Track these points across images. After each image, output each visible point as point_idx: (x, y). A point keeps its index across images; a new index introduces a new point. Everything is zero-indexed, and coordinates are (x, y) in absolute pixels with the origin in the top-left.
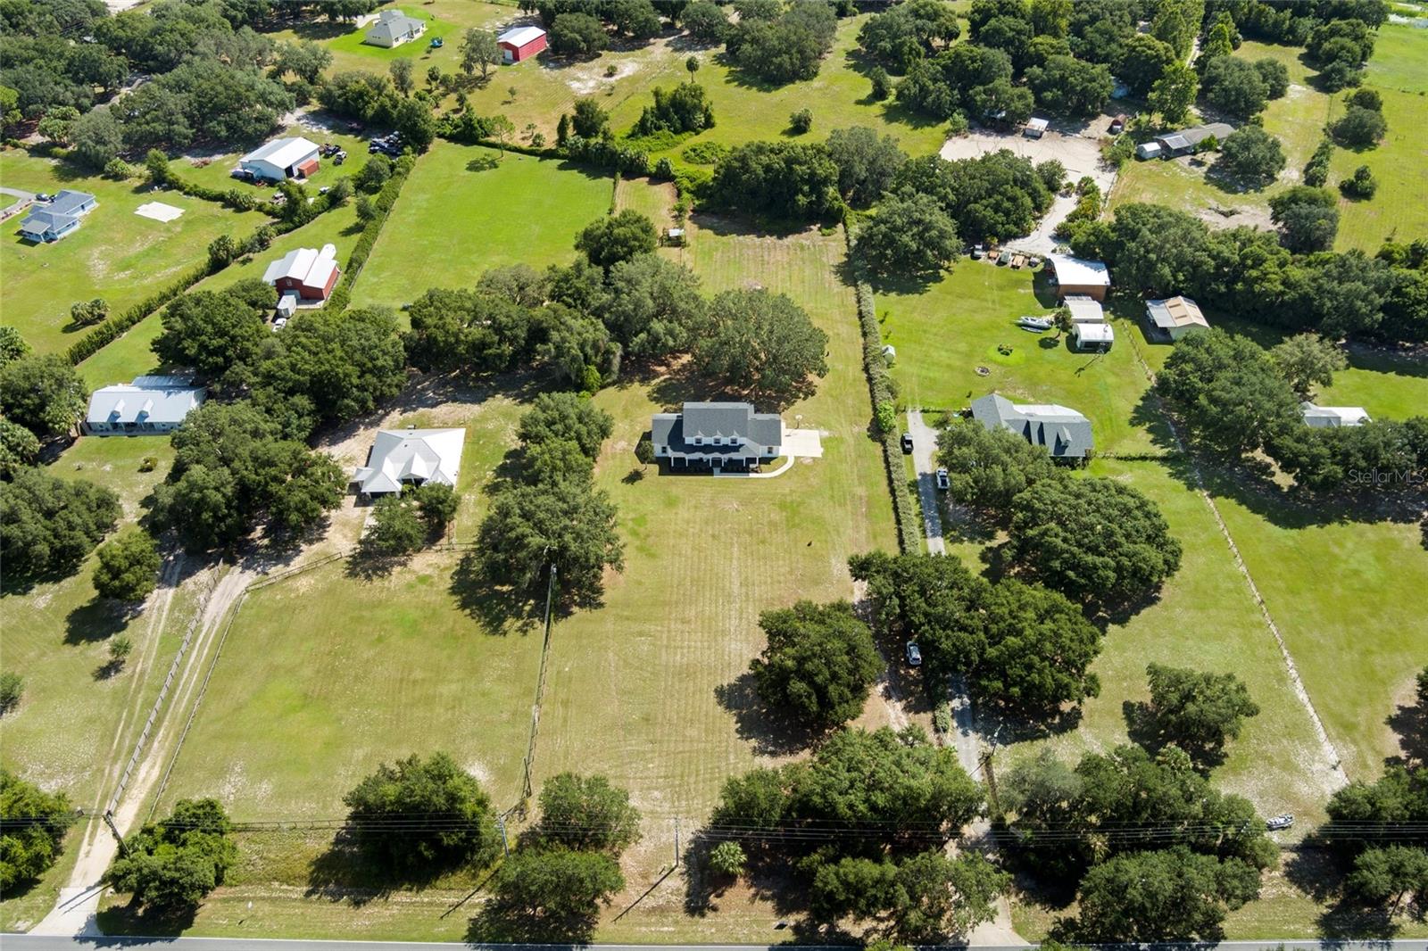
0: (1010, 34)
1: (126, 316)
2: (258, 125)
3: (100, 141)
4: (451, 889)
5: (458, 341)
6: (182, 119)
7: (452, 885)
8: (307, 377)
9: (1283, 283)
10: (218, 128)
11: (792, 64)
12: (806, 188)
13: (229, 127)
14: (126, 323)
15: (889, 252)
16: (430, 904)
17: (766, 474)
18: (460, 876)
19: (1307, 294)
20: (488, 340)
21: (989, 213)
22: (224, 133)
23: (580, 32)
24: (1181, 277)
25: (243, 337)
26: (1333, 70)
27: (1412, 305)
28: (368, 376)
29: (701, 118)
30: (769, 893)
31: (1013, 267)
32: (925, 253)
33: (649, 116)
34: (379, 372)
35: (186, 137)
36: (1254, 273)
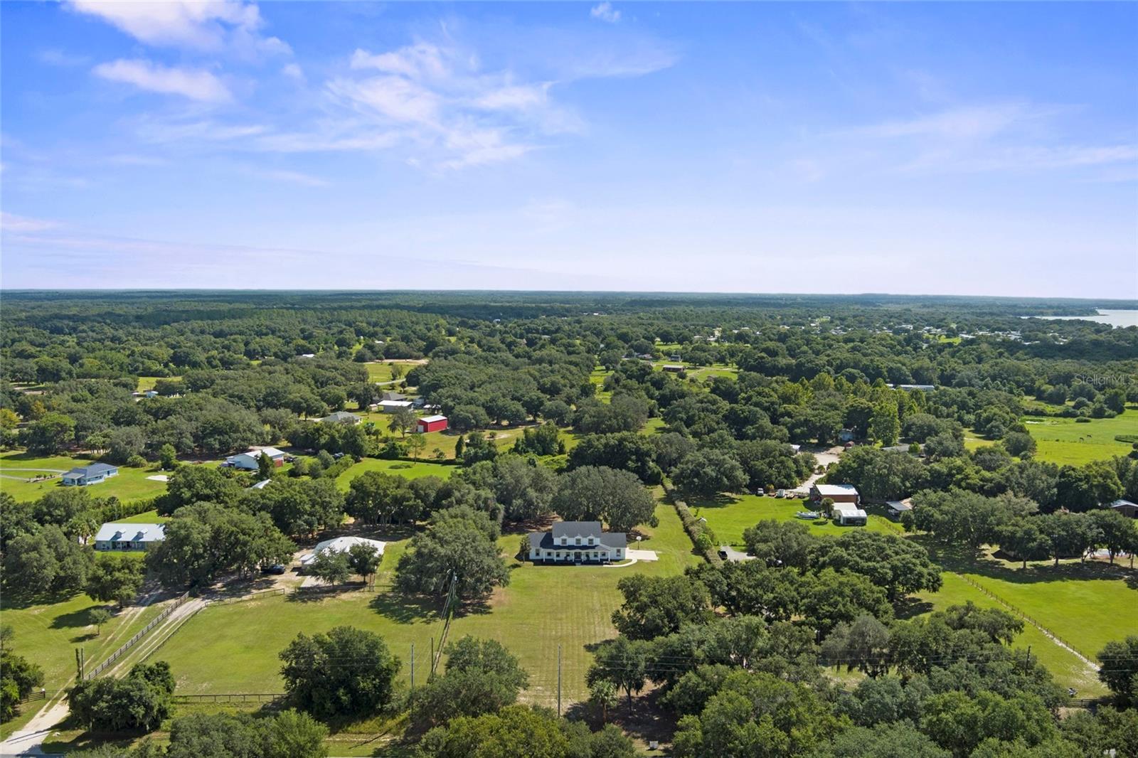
0: (767, 404)
1: (133, 506)
2: (243, 443)
3: (130, 443)
4: (361, 733)
5: (386, 495)
6: (189, 436)
7: (362, 730)
8: (273, 503)
9: (981, 480)
10: (213, 443)
11: (618, 424)
12: (634, 457)
13: (221, 443)
14: (132, 510)
15: (696, 480)
16: (342, 742)
17: (616, 565)
18: (369, 724)
19: (999, 483)
20: (407, 496)
21: (765, 467)
22: (217, 446)
23: (472, 413)
24: (908, 484)
25: (225, 494)
26: (992, 427)
27: (1076, 482)
28: (317, 507)
29: (556, 447)
30: (639, 735)
31: (787, 498)
32: (722, 480)
33: (520, 443)
34: (325, 506)
35: (190, 448)
36: (959, 477)
